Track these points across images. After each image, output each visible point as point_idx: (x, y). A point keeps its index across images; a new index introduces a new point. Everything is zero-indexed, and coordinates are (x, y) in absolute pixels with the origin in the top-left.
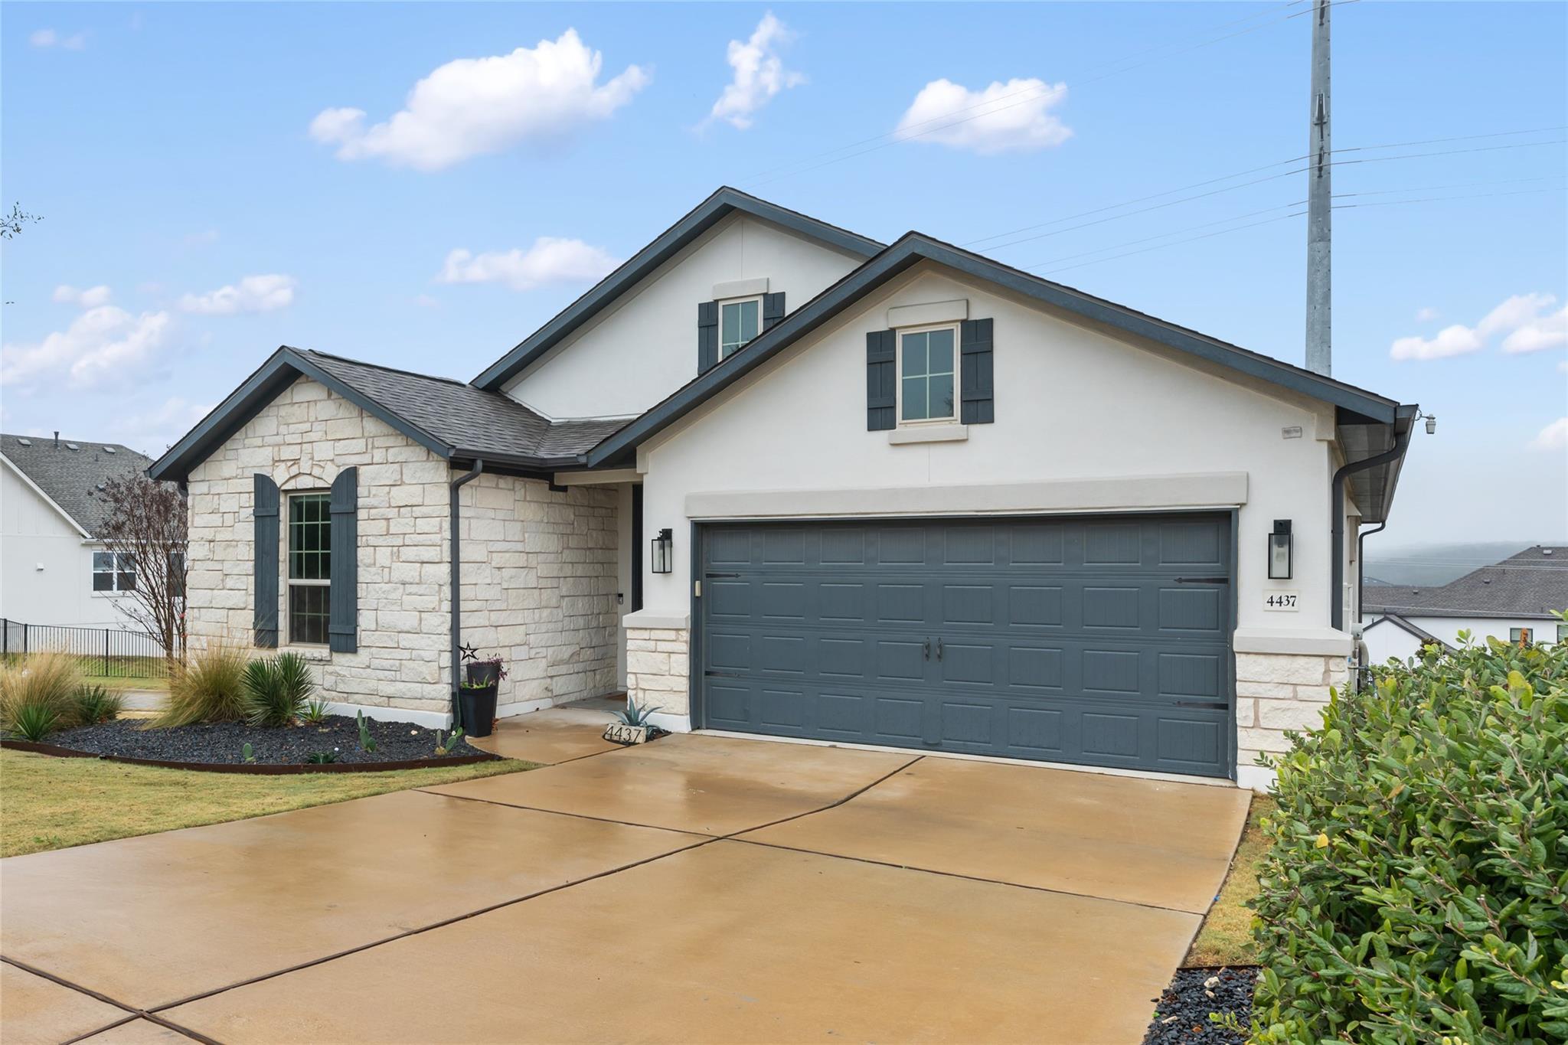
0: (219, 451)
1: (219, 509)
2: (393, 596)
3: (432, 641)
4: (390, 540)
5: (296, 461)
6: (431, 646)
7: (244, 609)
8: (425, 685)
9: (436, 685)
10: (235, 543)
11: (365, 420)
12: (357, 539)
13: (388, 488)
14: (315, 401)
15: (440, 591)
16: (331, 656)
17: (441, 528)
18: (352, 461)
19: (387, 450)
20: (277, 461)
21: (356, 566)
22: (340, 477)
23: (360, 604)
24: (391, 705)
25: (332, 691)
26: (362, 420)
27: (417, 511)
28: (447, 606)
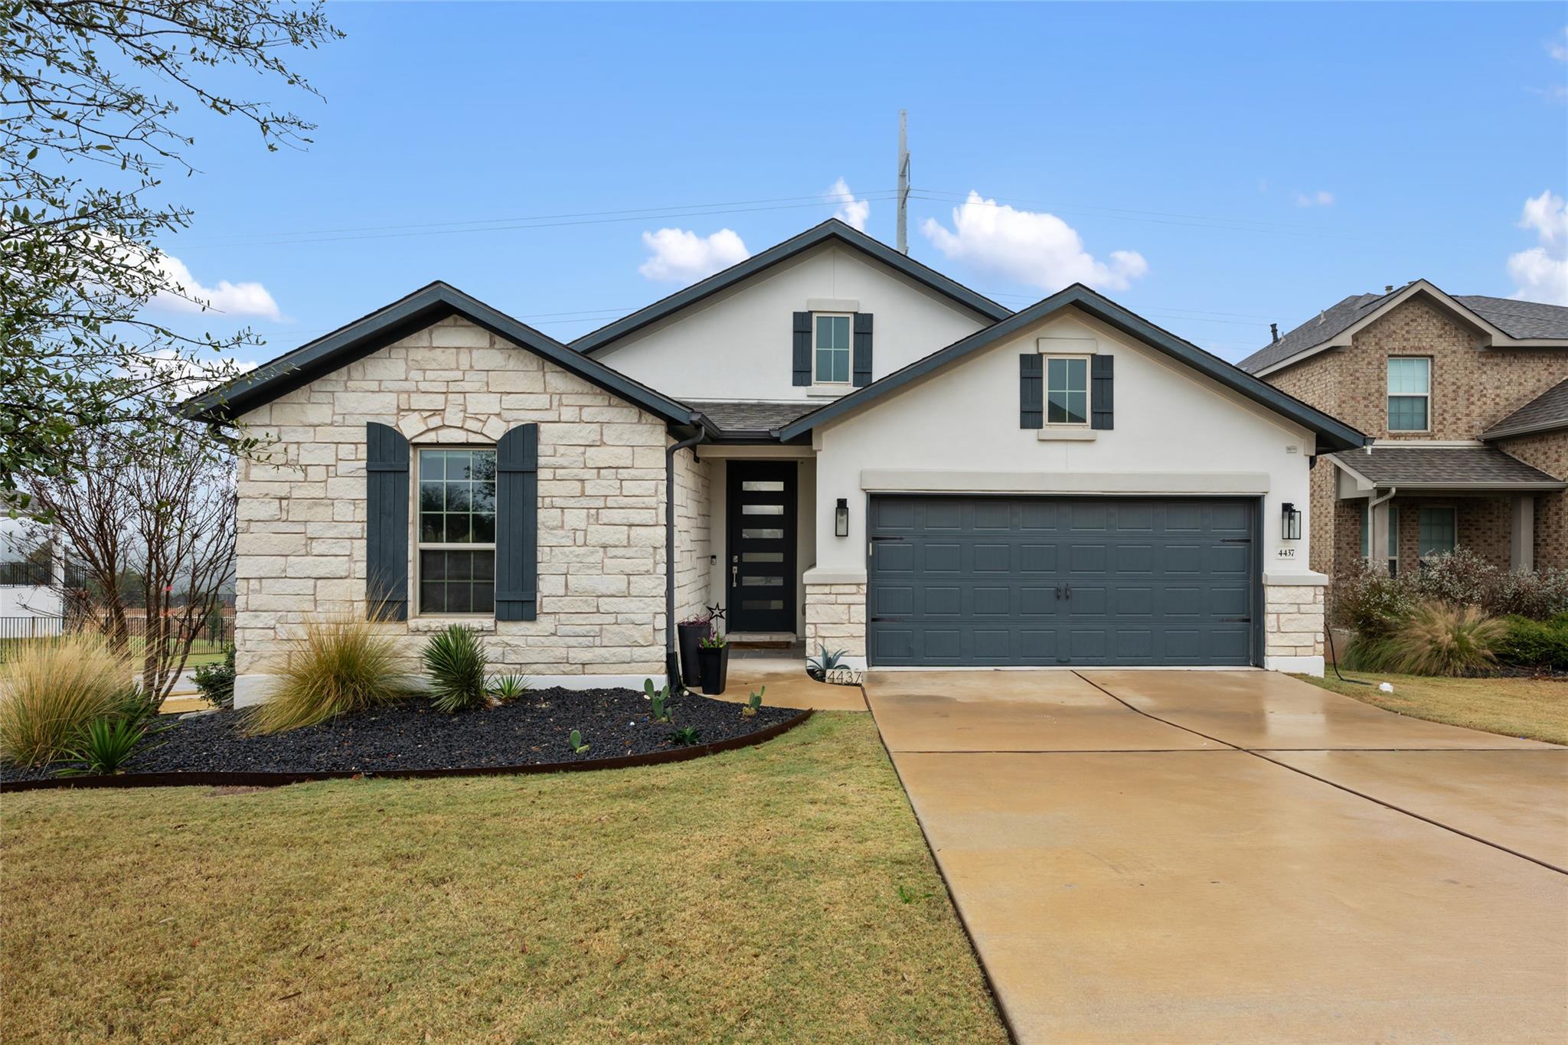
0: (299, 391)
1: (298, 460)
2: (591, 559)
3: (645, 604)
4: (584, 502)
5: (435, 412)
6: (644, 609)
7: (346, 578)
8: (635, 648)
9: (651, 648)
10: (330, 502)
11: (548, 376)
12: (537, 499)
13: (583, 448)
14: (470, 349)
15: (654, 555)
16: (496, 625)
17: (656, 491)
18: (529, 418)
19: (580, 410)
20: (404, 410)
21: (536, 529)
22: (509, 435)
23: (541, 569)
24: (586, 671)
25: (496, 663)
26: (544, 376)
27: (623, 473)
28: (662, 569)
